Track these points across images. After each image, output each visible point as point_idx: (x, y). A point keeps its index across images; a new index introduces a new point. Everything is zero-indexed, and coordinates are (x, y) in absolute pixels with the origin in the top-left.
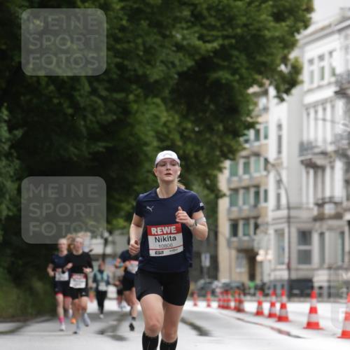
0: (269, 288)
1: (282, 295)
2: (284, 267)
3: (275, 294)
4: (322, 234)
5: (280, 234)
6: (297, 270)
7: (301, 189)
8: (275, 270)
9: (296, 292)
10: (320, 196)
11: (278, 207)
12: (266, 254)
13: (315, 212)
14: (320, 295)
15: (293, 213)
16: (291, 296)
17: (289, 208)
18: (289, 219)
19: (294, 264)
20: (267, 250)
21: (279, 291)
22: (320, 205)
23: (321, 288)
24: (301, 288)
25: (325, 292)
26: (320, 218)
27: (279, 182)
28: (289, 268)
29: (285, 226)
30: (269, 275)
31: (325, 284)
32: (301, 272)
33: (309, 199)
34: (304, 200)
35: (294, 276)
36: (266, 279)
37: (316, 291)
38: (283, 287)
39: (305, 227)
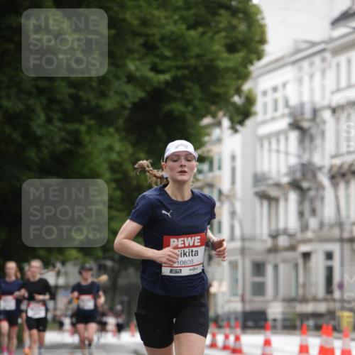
0: (222, 320)
1: (236, 327)
2: (238, 299)
3: (229, 326)
4: (276, 267)
5: (234, 265)
6: (251, 302)
7: (254, 221)
8: (229, 302)
9: (250, 324)
10: (273, 227)
11: (232, 238)
12: (220, 285)
13: (269, 243)
14: (274, 327)
15: (248, 244)
16: (245, 328)
17: (243, 239)
18: (243, 251)
19: (248, 296)
20: (221, 281)
21: (233, 323)
22: (274, 236)
23: (275, 320)
24: (255, 320)
25: (279, 324)
26: (274, 250)
27: (233, 214)
28: (243, 300)
29: (238, 258)
30: (223, 307)
31: (279, 317)
32: (255, 304)
33: (263, 230)
34: (258, 231)
35: (248, 308)
36: (220, 311)
37: (270, 323)
38: (236, 319)
39: (259, 258)
